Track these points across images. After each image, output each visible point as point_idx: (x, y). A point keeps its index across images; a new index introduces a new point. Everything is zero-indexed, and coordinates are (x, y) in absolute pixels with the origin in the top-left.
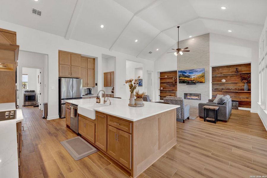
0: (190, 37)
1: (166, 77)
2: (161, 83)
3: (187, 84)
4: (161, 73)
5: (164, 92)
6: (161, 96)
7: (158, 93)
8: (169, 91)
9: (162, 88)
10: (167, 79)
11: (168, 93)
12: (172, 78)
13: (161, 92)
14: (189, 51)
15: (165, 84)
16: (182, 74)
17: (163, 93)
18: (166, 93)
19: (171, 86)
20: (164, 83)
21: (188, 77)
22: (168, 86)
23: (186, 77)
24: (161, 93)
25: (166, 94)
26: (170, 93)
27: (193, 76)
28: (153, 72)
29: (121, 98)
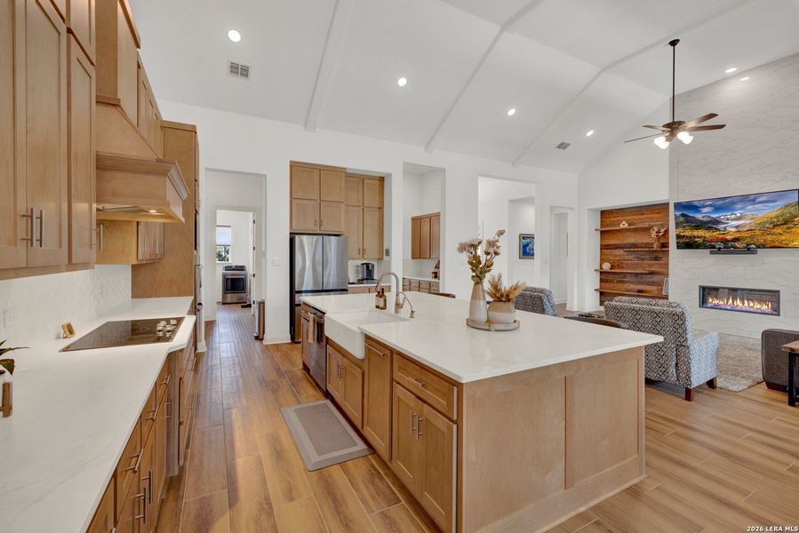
0: (731, 70)
1: (624, 225)
2: (603, 247)
3: (711, 253)
4: (604, 214)
5: (617, 278)
6: (601, 294)
7: (593, 281)
8: (636, 274)
9: (607, 266)
10: (629, 234)
11: (632, 283)
12: (647, 230)
13: (604, 277)
14: (721, 127)
15: (620, 252)
16: (683, 215)
17: (611, 281)
18: (623, 282)
19: (643, 259)
20: (617, 247)
21: (711, 225)
22: (631, 257)
23: (700, 225)
24: (601, 281)
25: (626, 286)
26: (640, 283)
27: (733, 224)
28: (571, 209)
29: (454, 297)
